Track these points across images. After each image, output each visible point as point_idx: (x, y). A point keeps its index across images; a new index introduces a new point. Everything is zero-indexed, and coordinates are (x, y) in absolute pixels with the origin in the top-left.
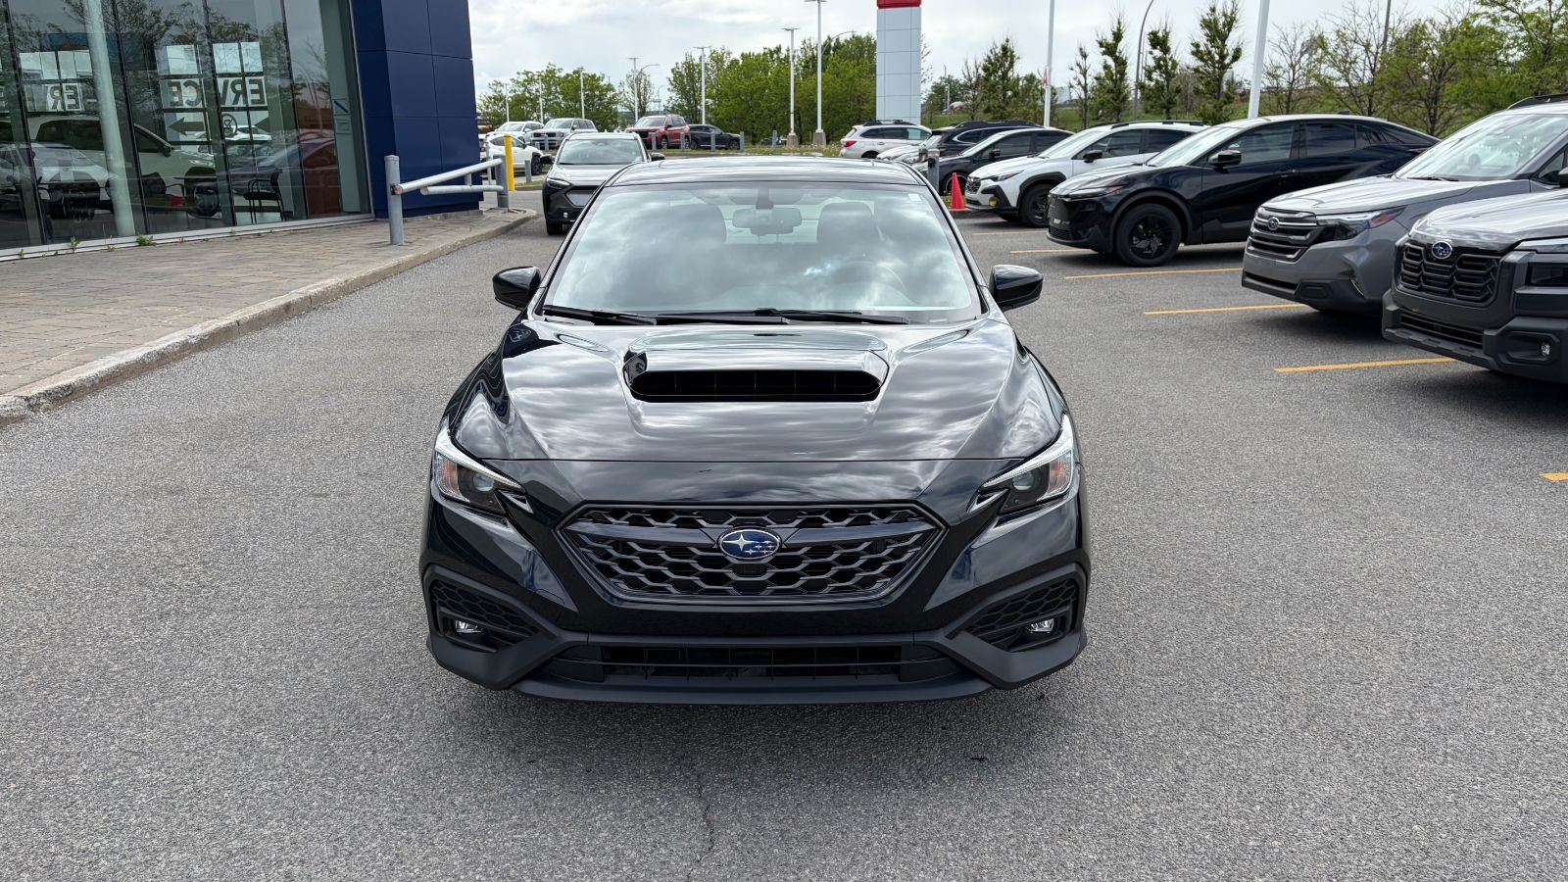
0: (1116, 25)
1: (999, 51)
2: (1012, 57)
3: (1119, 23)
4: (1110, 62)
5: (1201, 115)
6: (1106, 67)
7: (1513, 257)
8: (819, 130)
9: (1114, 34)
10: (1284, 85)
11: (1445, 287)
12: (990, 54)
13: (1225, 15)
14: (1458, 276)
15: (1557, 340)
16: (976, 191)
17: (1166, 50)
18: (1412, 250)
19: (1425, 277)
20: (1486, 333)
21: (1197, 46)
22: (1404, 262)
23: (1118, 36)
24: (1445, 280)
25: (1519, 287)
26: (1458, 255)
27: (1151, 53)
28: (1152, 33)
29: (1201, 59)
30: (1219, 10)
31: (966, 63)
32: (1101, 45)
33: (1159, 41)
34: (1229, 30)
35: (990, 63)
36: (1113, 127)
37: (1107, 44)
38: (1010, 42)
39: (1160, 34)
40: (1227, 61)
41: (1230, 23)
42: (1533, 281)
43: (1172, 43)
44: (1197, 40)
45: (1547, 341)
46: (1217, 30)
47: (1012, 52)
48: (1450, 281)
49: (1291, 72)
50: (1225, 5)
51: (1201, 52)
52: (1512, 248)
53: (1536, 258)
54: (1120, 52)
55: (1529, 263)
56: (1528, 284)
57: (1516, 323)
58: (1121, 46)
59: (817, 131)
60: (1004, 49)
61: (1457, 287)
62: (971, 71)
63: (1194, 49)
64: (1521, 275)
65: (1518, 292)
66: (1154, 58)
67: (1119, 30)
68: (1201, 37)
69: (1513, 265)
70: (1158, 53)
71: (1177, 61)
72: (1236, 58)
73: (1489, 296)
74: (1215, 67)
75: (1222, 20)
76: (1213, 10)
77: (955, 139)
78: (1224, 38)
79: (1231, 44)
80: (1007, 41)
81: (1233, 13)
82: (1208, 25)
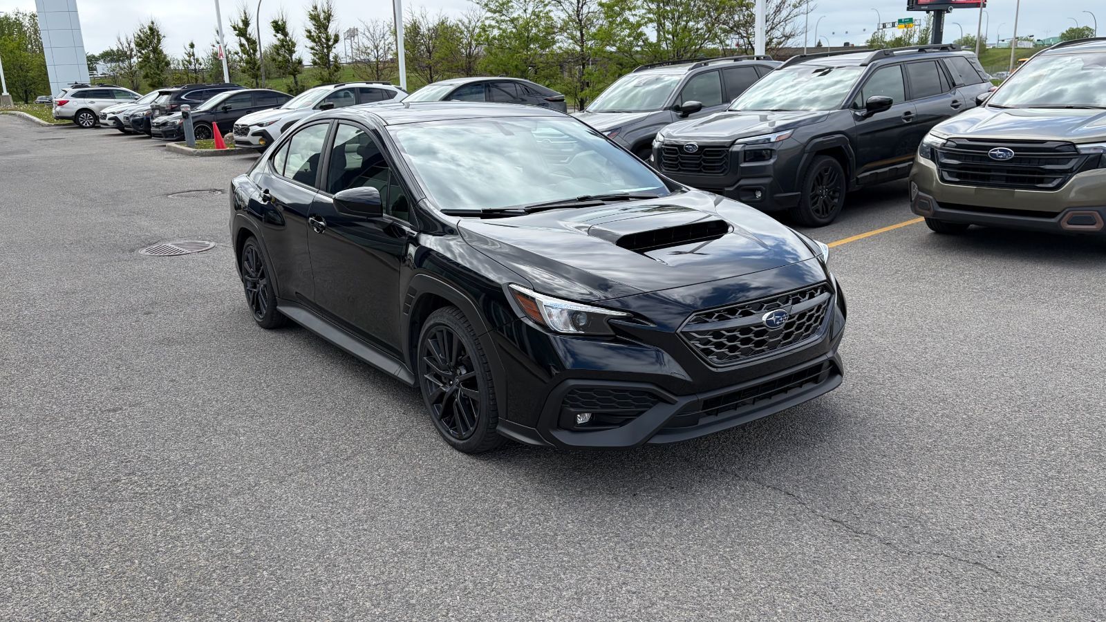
0: (243, 15)
1: (147, 30)
2: (158, 35)
3: (245, 13)
4: (244, 41)
5: (320, 79)
6: (242, 45)
7: (736, 148)
8: (5, 93)
9: (243, 21)
10: (373, 59)
11: (697, 168)
12: (140, 33)
13: (324, 12)
14: (704, 161)
15: (764, 188)
16: (246, 135)
17: (286, 34)
18: (668, 149)
19: (681, 164)
20: (726, 189)
21: (309, 32)
22: (664, 156)
23: (246, 23)
24: (696, 164)
25: (741, 163)
26: (703, 150)
27: (276, 36)
28: (273, 22)
29: (314, 41)
30: (319, 7)
31: (119, 40)
32: (235, 29)
33: (279, 27)
34: (329, 22)
35: (141, 40)
36: (335, 87)
37: (239, 28)
38: (155, 24)
39: (280, 23)
40: (330, 43)
41: (328, 17)
42: (747, 160)
43: (289, 29)
44: (309, 28)
45: (759, 190)
46: (321, 21)
47: (158, 32)
48: (700, 164)
49: (375, 51)
50: (322, 5)
51: (313, 36)
52: (733, 143)
53: (747, 148)
54: (250, 35)
55: (744, 151)
56: (745, 161)
57: (742, 182)
58: (249, 30)
59: (3, 94)
60: (151, 29)
61: (704, 167)
62: (124, 46)
63: (308, 34)
64: (741, 156)
65: (742, 165)
66: (278, 39)
67: (246, 18)
68: (311, 26)
69: (737, 153)
70: (280, 36)
71: (295, 41)
72: (336, 41)
73: (725, 170)
74: (323, 47)
75: (322, 16)
76: (316, 8)
77: (183, 97)
78: (326, 28)
79: (332, 30)
80: (153, 23)
81: (328, 11)
82: (314, 18)
